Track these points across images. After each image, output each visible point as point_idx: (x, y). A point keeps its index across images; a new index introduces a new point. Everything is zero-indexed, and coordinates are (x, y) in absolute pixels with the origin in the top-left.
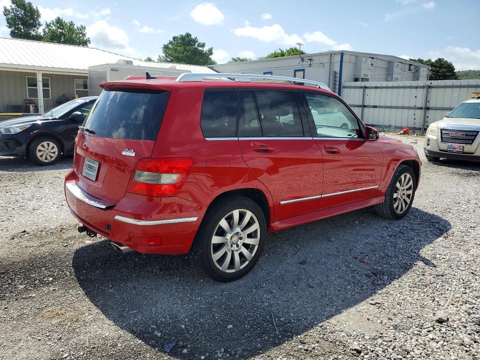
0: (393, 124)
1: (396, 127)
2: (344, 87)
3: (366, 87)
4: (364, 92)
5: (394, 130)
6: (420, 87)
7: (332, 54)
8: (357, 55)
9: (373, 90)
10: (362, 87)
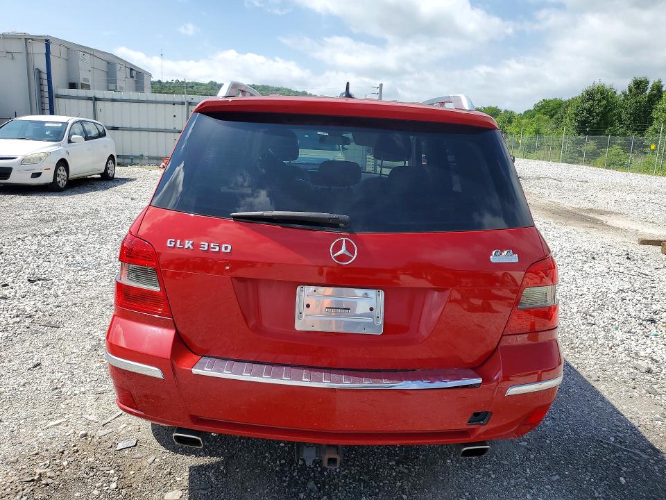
0: (146, 154)
1: (150, 158)
2: (58, 96)
3: (96, 99)
4: (94, 106)
5: (148, 161)
6: (178, 103)
7: (28, 40)
8: (68, 46)
9: (109, 104)
10: (90, 99)
